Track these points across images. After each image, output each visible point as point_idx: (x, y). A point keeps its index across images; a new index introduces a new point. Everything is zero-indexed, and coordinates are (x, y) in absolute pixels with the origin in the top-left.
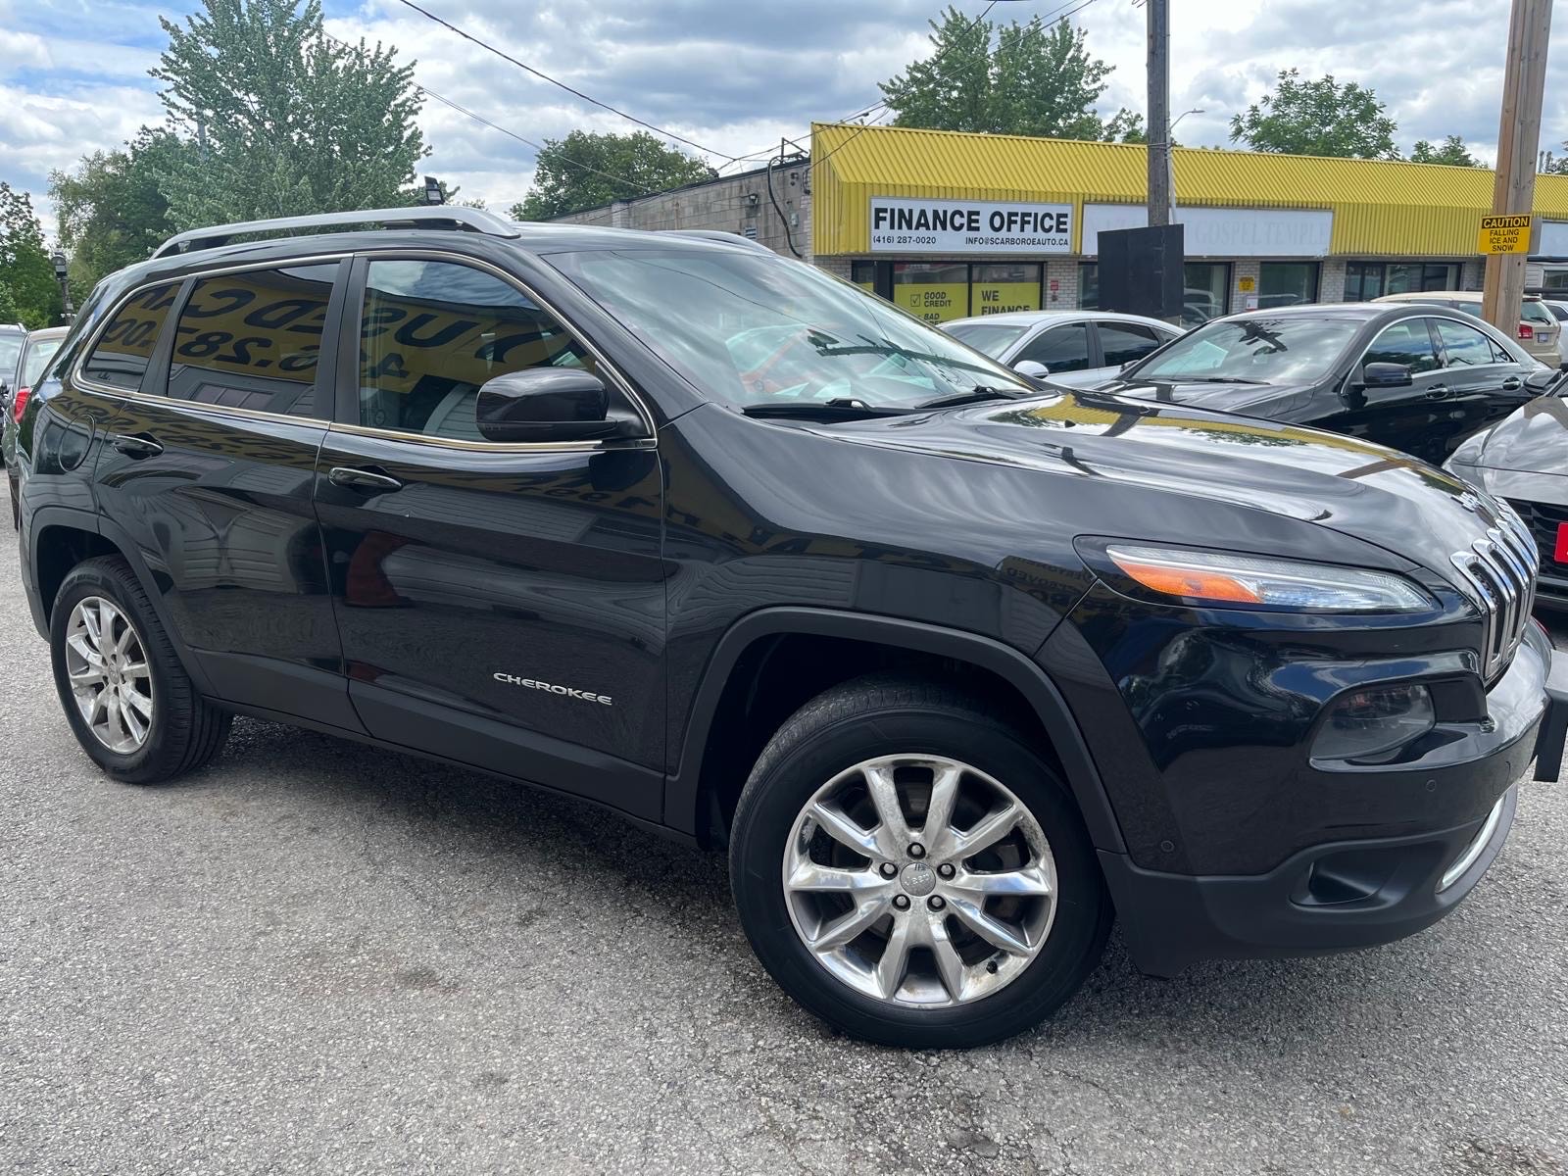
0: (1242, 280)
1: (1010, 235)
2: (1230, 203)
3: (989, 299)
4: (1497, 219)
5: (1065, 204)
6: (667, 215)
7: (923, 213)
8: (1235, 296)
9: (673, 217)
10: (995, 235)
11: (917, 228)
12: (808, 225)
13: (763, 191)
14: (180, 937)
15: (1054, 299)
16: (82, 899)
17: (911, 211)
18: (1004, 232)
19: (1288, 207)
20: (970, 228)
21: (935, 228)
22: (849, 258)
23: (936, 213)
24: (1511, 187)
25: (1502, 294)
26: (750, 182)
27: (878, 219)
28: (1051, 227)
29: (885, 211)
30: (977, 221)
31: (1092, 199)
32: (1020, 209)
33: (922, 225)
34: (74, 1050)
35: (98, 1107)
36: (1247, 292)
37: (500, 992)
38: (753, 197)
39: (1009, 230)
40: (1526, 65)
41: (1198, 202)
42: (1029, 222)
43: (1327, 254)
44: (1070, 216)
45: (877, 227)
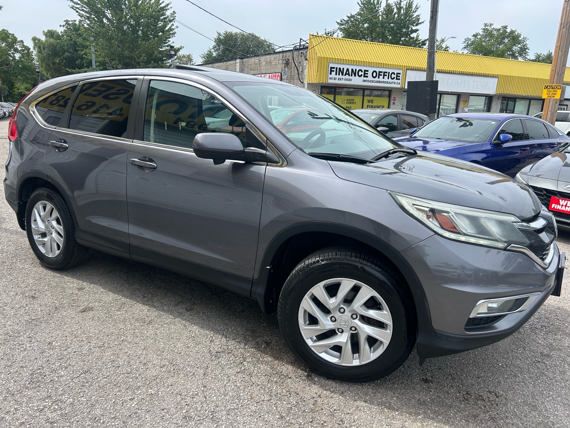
0: (463, 101)
1: (379, 80)
2: (460, 73)
3: (370, 103)
4: (550, 86)
5: (400, 69)
6: (256, 65)
7: (348, 70)
8: (460, 107)
10: (373, 79)
11: (345, 75)
12: (306, 71)
13: (291, 58)
14: (64, 302)
15: (394, 104)
16: (33, 288)
17: (343, 69)
18: (377, 79)
19: (482, 75)
20: (364, 76)
21: (352, 76)
22: (320, 85)
23: (352, 70)
24: (556, 74)
25: (549, 113)
26: (286, 54)
27: (331, 71)
28: (394, 78)
29: (334, 68)
30: (367, 74)
31: (410, 68)
32: (383, 70)
33: (347, 74)
34: (27, 334)
35: (33, 351)
36: (464, 106)
37: (165, 326)
38: (287, 60)
39: (379, 78)
40: (565, 30)
41: (449, 72)
42: (386, 75)
43: (495, 94)
44: (401, 74)
45: (331, 74)
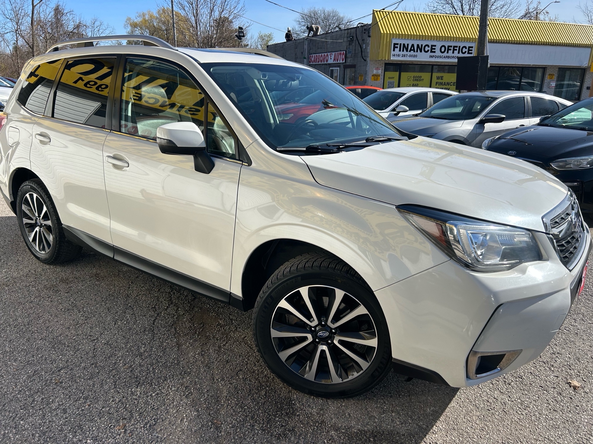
0: (549, 75)
1: (448, 55)
2: (545, 43)
3: (439, 79)
5: (472, 42)
7: (413, 45)
8: (545, 81)
9: (325, 44)
10: (441, 54)
11: (410, 51)
12: (369, 49)
13: (354, 35)
17: (408, 45)
18: (445, 54)
19: (571, 46)
20: (431, 52)
21: (417, 51)
22: (384, 62)
23: (418, 45)
26: (351, 31)
27: (395, 47)
28: (465, 52)
29: (398, 44)
30: (435, 49)
32: (453, 44)
33: (412, 50)
36: (551, 80)
38: (351, 37)
39: (448, 52)
41: (531, 43)
42: (456, 50)
43: (587, 66)
44: (474, 47)
45: (394, 50)
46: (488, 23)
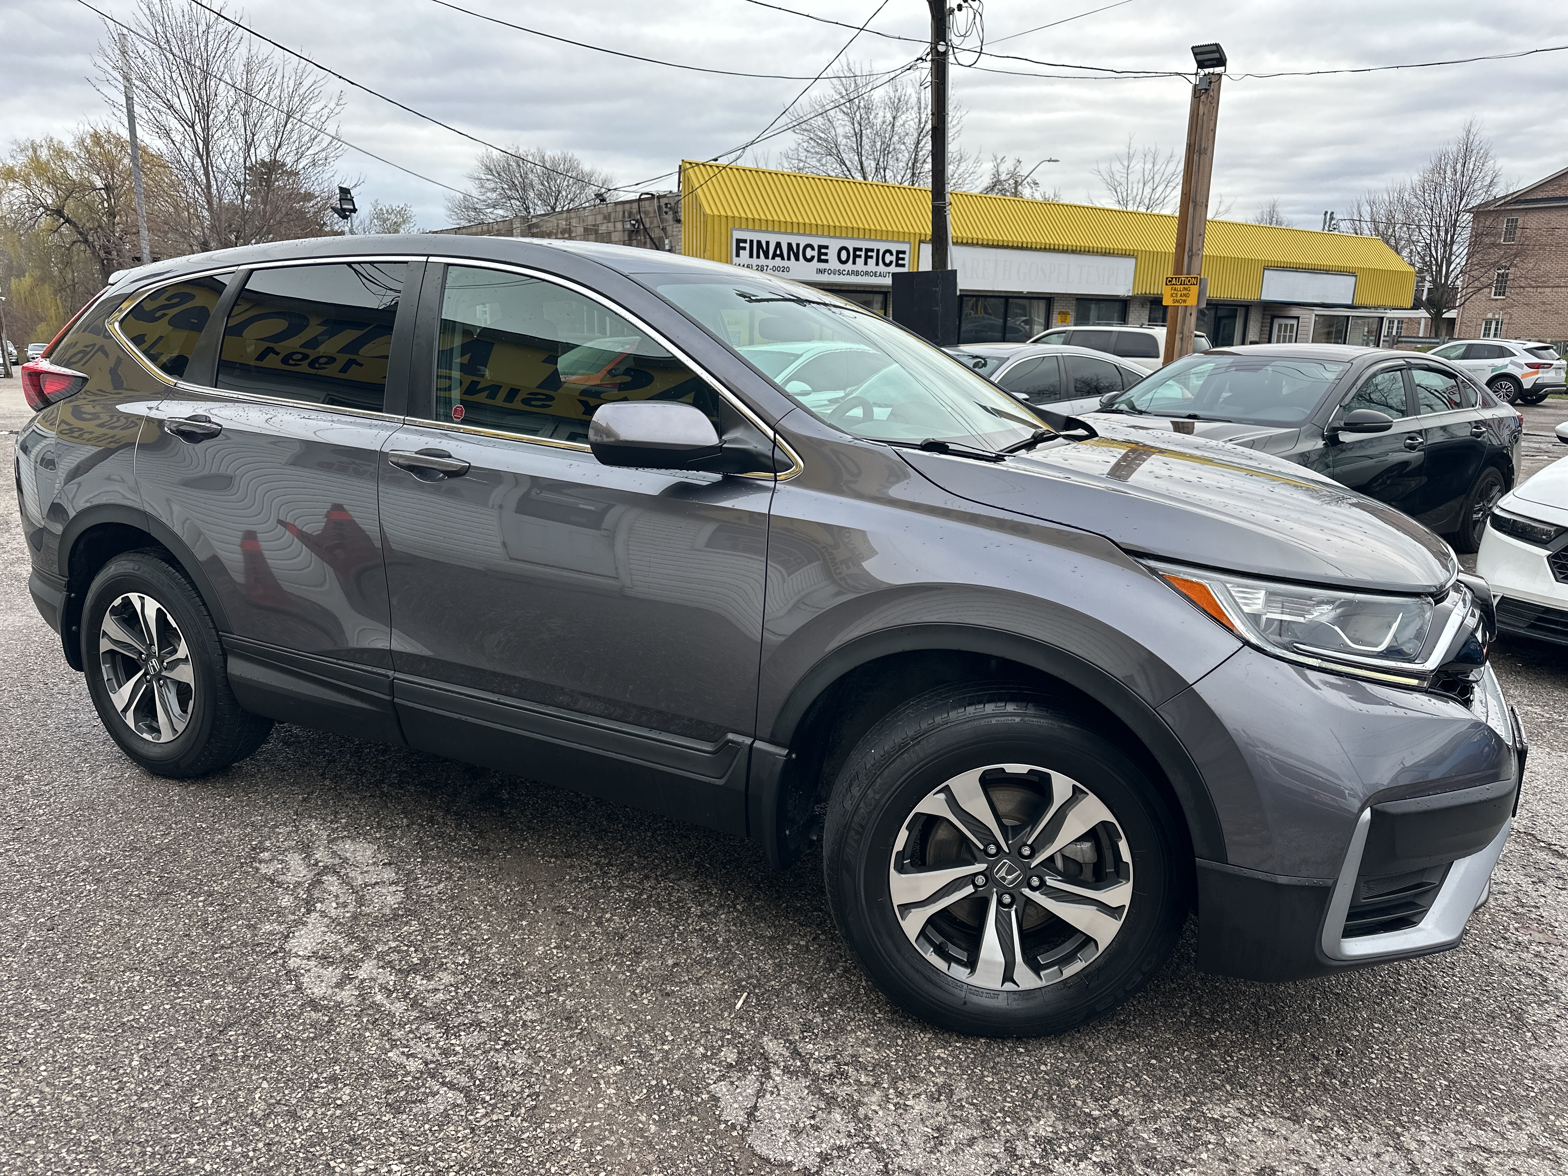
0: (1060, 312)
1: (855, 268)
2: (1045, 247)
4: (1177, 278)
5: (904, 242)
7: (778, 245)
10: (842, 267)
11: (773, 258)
17: (768, 243)
18: (849, 266)
19: (1097, 252)
20: (820, 260)
21: (789, 259)
23: (790, 245)
24: (1186, 252)
25: (1178, 337)
26: (629, 208)
27: (739, 249)
28: (891, 262)
29: (745, 241)
30: (826, 254)
31: (928, 239)
32: (864, 245)
33: (778, 256)
36: (1063, 324)
38: (633, 222)
39: (854, 263)
41: (1020, 245)
42: (871, 257)
43: (1130, 294)
44: (907, 253)
45: (738, 255)
46: (947, 200)
